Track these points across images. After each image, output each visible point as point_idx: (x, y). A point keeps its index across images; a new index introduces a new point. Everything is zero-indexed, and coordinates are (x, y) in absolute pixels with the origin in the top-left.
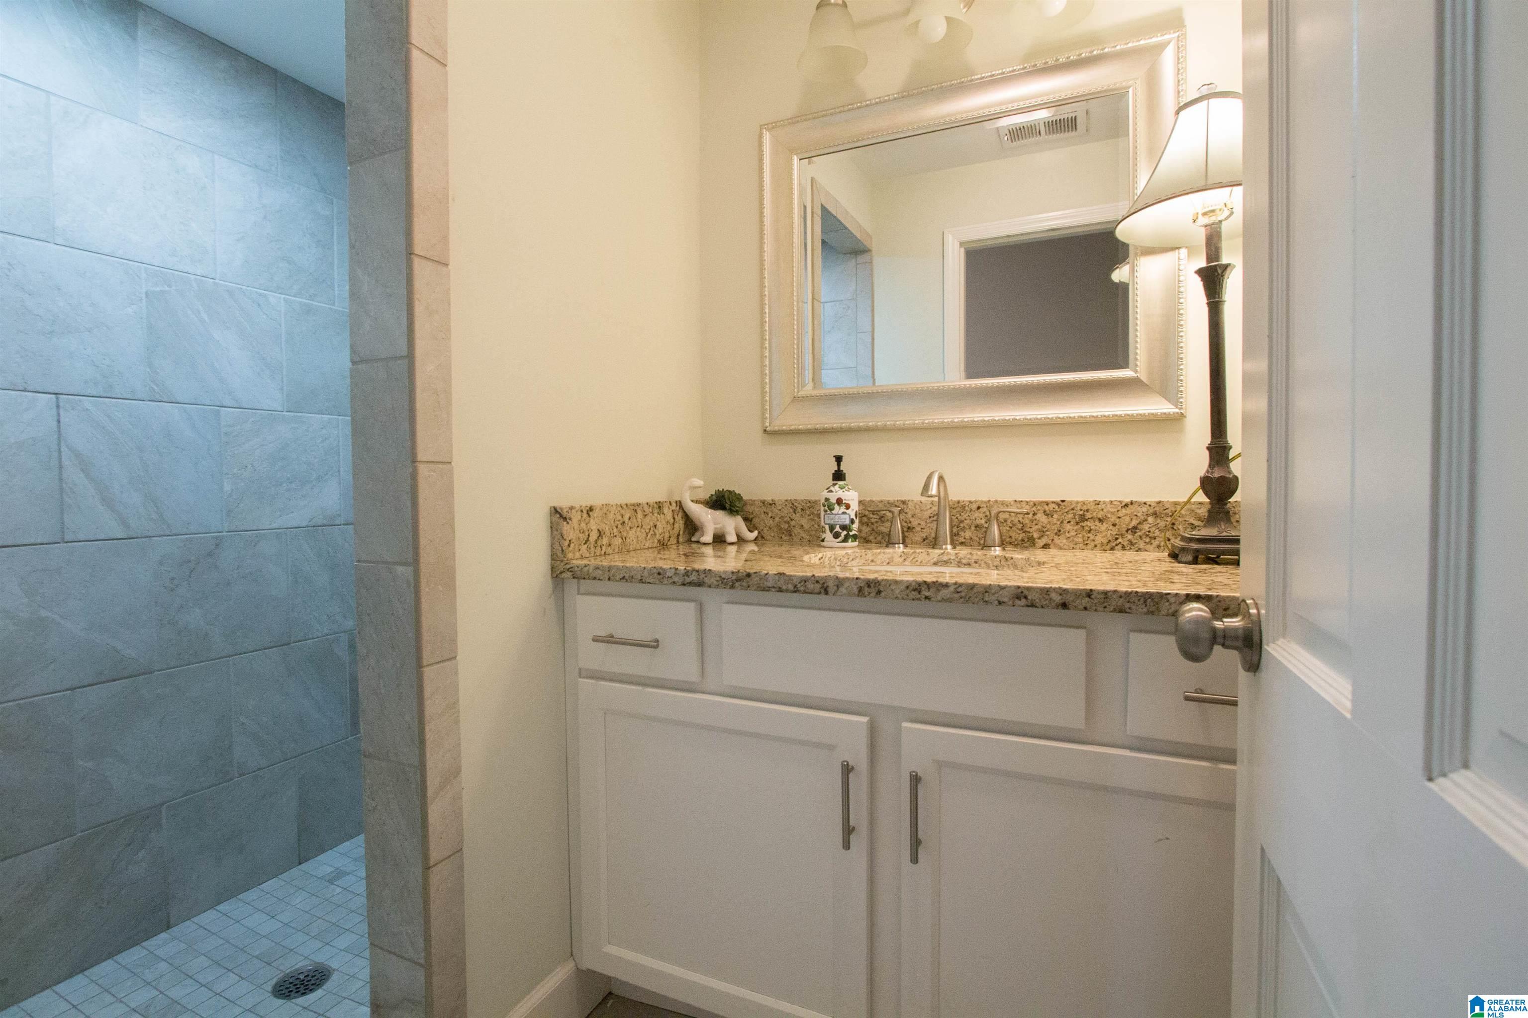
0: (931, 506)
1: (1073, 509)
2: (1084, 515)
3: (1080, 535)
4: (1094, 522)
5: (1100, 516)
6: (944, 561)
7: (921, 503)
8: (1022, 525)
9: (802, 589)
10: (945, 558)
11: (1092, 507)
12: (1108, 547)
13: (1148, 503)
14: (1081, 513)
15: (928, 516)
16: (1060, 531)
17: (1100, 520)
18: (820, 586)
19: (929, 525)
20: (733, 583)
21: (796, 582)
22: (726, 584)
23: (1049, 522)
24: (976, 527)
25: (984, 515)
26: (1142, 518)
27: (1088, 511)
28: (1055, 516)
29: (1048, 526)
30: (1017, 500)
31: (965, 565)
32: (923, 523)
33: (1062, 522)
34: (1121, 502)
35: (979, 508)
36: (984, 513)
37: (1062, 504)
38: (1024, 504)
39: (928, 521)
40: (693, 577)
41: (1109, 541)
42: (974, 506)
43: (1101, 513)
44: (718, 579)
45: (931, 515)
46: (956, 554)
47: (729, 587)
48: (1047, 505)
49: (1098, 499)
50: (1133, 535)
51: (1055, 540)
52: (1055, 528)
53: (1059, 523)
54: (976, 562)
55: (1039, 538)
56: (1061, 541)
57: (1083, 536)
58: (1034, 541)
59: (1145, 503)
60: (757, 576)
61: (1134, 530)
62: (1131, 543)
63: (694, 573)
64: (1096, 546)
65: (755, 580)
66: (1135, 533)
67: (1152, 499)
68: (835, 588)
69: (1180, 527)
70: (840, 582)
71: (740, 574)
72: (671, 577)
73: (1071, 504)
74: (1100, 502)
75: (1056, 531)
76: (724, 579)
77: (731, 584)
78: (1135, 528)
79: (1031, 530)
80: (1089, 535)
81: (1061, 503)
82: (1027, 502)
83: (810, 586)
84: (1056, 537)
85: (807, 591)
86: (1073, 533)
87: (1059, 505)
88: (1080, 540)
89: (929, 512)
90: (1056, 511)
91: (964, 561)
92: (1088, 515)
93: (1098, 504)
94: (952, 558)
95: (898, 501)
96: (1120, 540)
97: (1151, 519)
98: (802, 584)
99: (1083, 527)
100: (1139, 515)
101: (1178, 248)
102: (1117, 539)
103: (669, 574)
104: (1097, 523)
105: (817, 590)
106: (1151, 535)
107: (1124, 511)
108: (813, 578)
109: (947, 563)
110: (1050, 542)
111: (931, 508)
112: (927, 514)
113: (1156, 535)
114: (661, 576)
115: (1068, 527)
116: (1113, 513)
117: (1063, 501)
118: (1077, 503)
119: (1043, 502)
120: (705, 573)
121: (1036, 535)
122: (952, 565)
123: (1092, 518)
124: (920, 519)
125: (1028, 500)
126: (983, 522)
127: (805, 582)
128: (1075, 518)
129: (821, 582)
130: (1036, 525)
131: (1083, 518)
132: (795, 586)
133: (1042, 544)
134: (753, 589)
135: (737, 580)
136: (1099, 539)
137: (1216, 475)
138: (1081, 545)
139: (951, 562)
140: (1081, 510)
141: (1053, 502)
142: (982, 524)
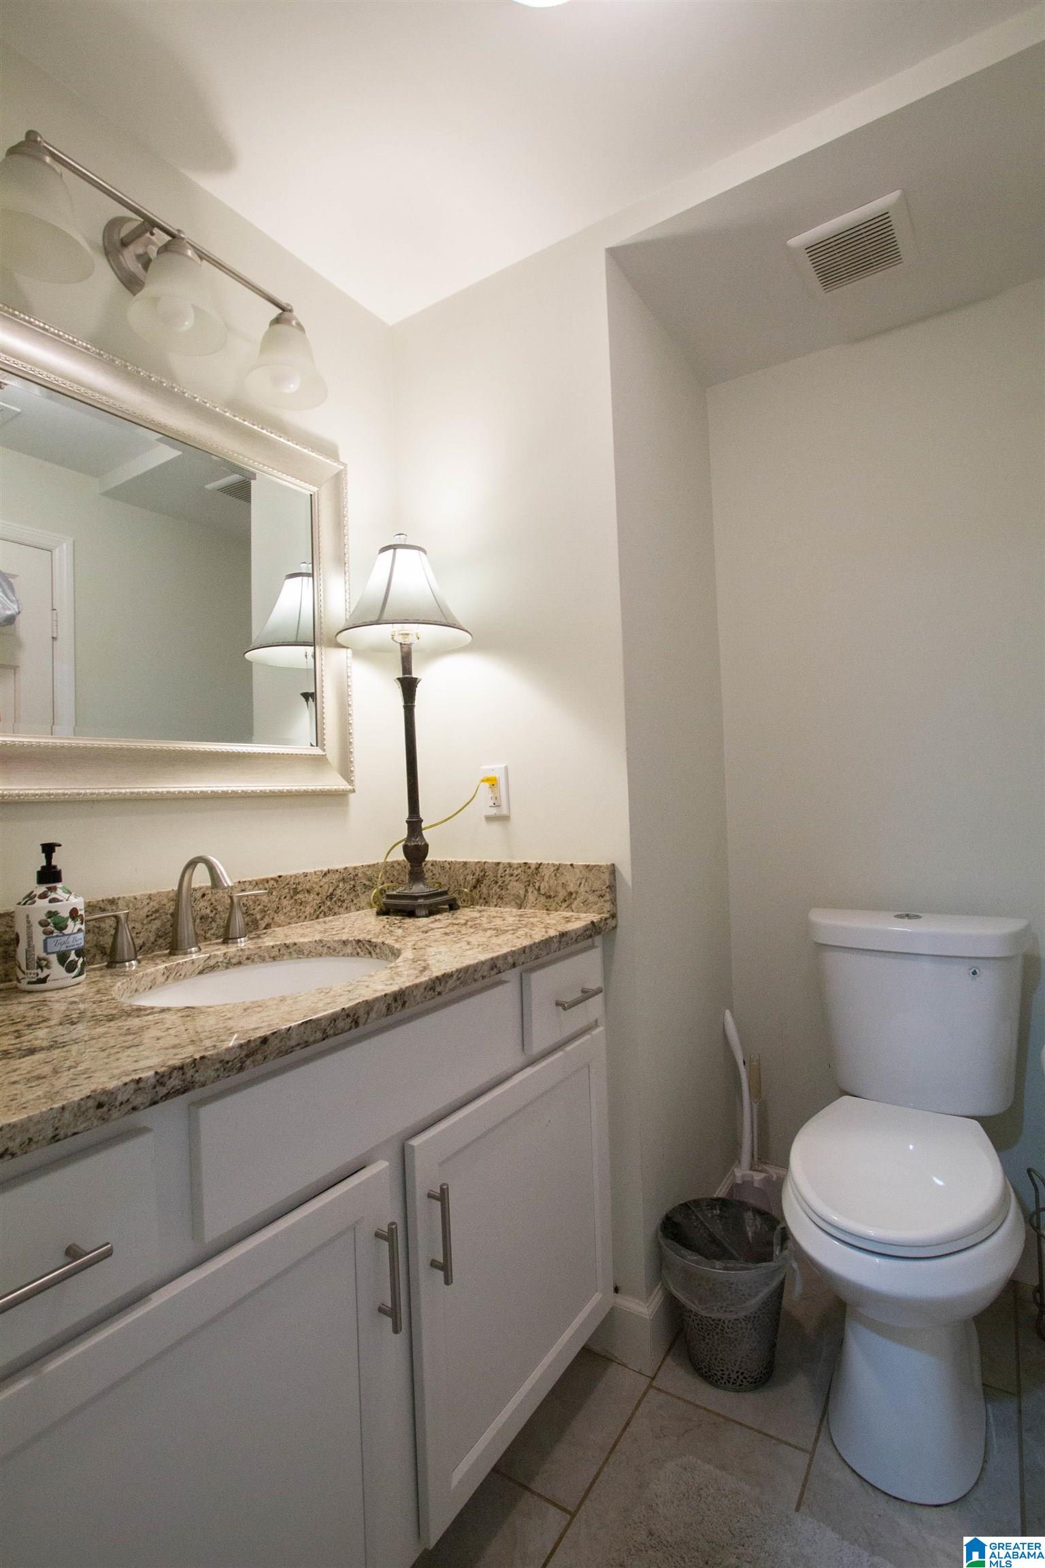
0: (149, 901)
1: (288, 884)
2: (296, 889)
3: (294, 909)
4: (304, 893)
5: (308, 888)
6: (211, 967)
7: (136, 899)
8: (246, 908)
9: (331, 1032)
10: (212, 962)
11: (302, 879)
12: (315, 916)
13: (339, 870)
14: (294, 886)
15: (145, 915)
16: (278, 908)
17: (308, 892)
18: (351, 1020)
19: (146, 927)
20: (243, 1063)
21: (325, 1026)
22: (231, 1069)
23: (270, 901)
24: (201, 919)
25: (209, 903)
26: (336, 884)
27: (299, 883)
28: (274, 893)
29: (269, 905)
30: (241, 881)
31: (235, 964)
32: (138, 925)
33: (280, 899)
34: (322, 871)
35: (204, 895)
36: (210, 900)
37: (280, 880)
38: (247, 884)
39: (145, 922)
40: (175, 1082)
41: (315, 910)
42: (199, 894)
43: (309, 884)
44: (218, 1066)
45: (149, 914)
46: (225, 954)
47: (235, 1071)
48: (267, 882)
49: (306, 871)
50: (331, 901)
51: (275, 918)
52: (274, 905)
53: (277, 899)
54: (248, 959)
55: (262, 919)
56: (280, 918)
57: (297, 910)
58: (257, 923)
59: (337, 871)
60: (276, 1038)
61: (331, 896)
62: (330, 909)
63: (175, 1074)
64: (306, 917)
65: (274, 1043)
66: (332, 898)
67: (339, 866)
68: (366, 1016)
69: (358, 888)
70: (368, 1005)
71: (252, 1045)
72: (128, 1100)
73: (287, 879)
74: (307, 873)
75: (275, 908)
76: (227, 1062)
77: (239, 1065)
78: (332, 894)
79: (255, 912)
80: (301, 907)
81: (278, 878)
82: (250, 882)
83: (341, 1024)
84: (276, 915)
85: (337, 1032)
86: (289, 908)
87: (277, 881)
88: (294, 914)
89: (146, 909)
90: (275, 888)
91: (234, 961)
92: (300, 888)
93: (306, 876)
94: (220, 960)
95: (103, 901)
96: (322, 908)
97: (341, 885)
98: (332, 1025)
99: (296, 900)
100: (334, 881)
101: (348, 648)
102: (320, 907)
103: (121, 1097)
104: (306, 895)
105: (347, 1027)
106: (342, 899)
107: (324, 880)
108: (343, 1013)
109: (214, 968)
110: (271, 921)
111: (148, 904)
112: (143, 913)
113: (345, 898)
114: (105, 1109)
115: (285, 902)
116: (317, 883)
117: (280, 877)
118: (291, 877)
119: (263, 880)
120: (195, 1066)
121: (258, 917)
122: (220, 969)
123: (302, 890)
124: (135, 921)
125: (250, 879)
126: (208, 911)
127: (335, 1021)
128: (290, 893)
129: (352, 1015)
130: (259, 905)
131: (296, 892)
132: (324, 1032)
133: (264, 925)
134: (272, 1058)
135: (247, 1056)
136: (309, 910)
137: (413, 844)
138: (295, 919)
139: (218, 966)
140: (294, 883)
141: (272, 879)
142: (207, 915)
